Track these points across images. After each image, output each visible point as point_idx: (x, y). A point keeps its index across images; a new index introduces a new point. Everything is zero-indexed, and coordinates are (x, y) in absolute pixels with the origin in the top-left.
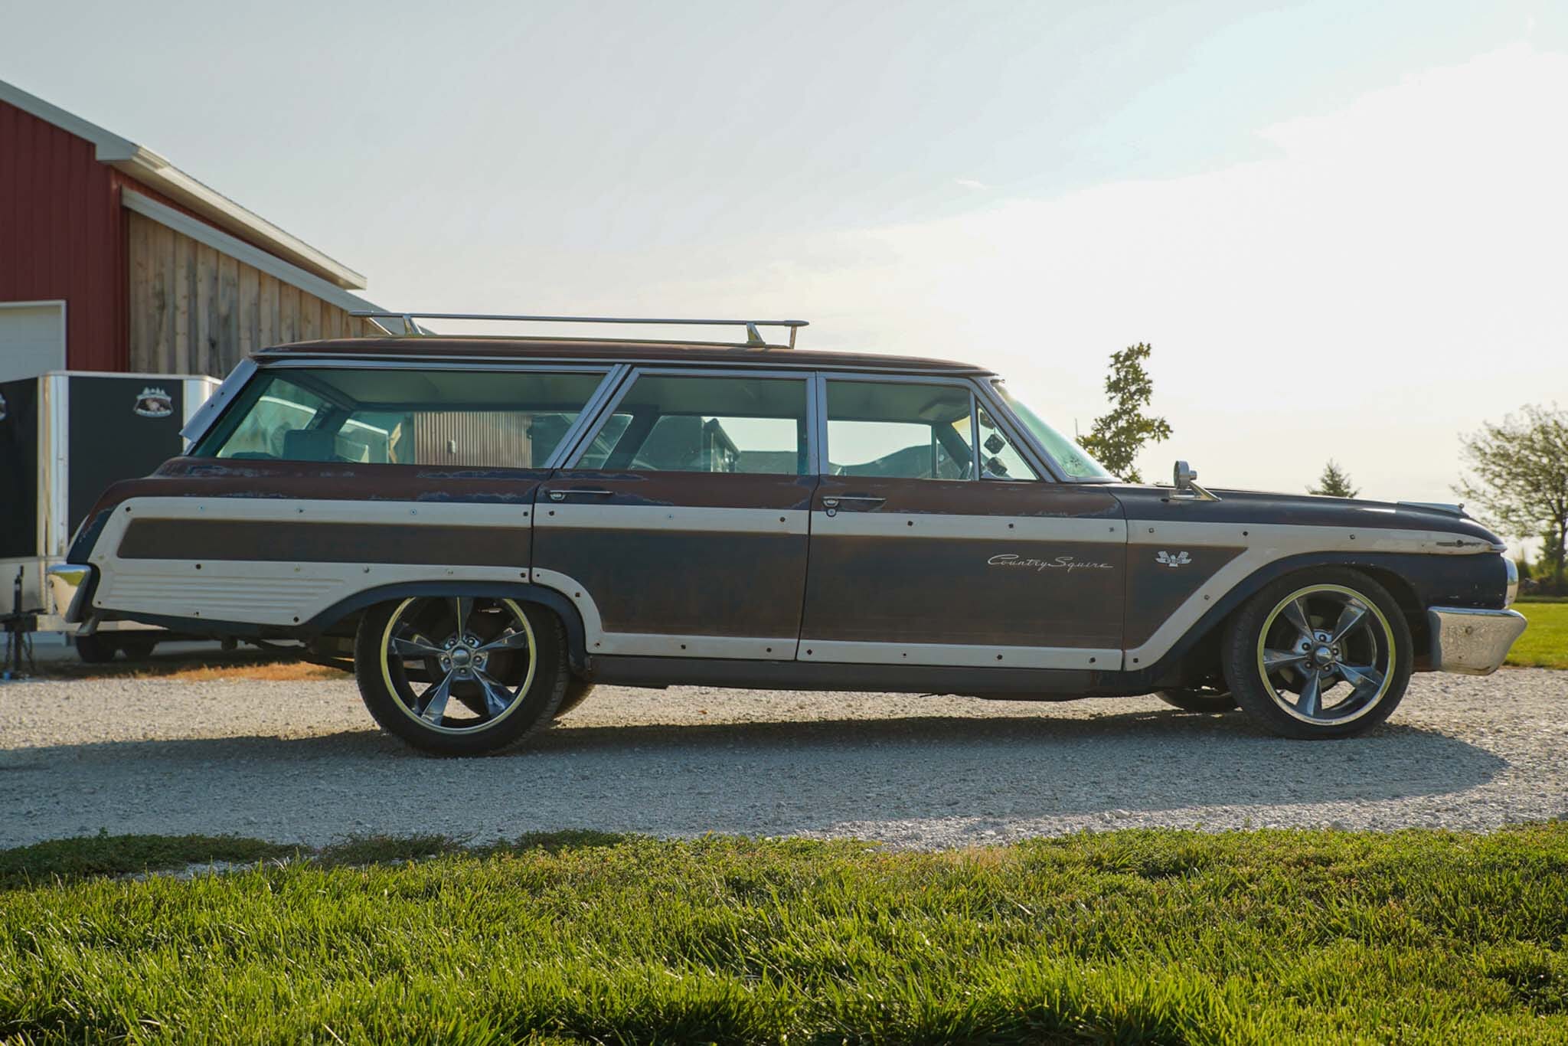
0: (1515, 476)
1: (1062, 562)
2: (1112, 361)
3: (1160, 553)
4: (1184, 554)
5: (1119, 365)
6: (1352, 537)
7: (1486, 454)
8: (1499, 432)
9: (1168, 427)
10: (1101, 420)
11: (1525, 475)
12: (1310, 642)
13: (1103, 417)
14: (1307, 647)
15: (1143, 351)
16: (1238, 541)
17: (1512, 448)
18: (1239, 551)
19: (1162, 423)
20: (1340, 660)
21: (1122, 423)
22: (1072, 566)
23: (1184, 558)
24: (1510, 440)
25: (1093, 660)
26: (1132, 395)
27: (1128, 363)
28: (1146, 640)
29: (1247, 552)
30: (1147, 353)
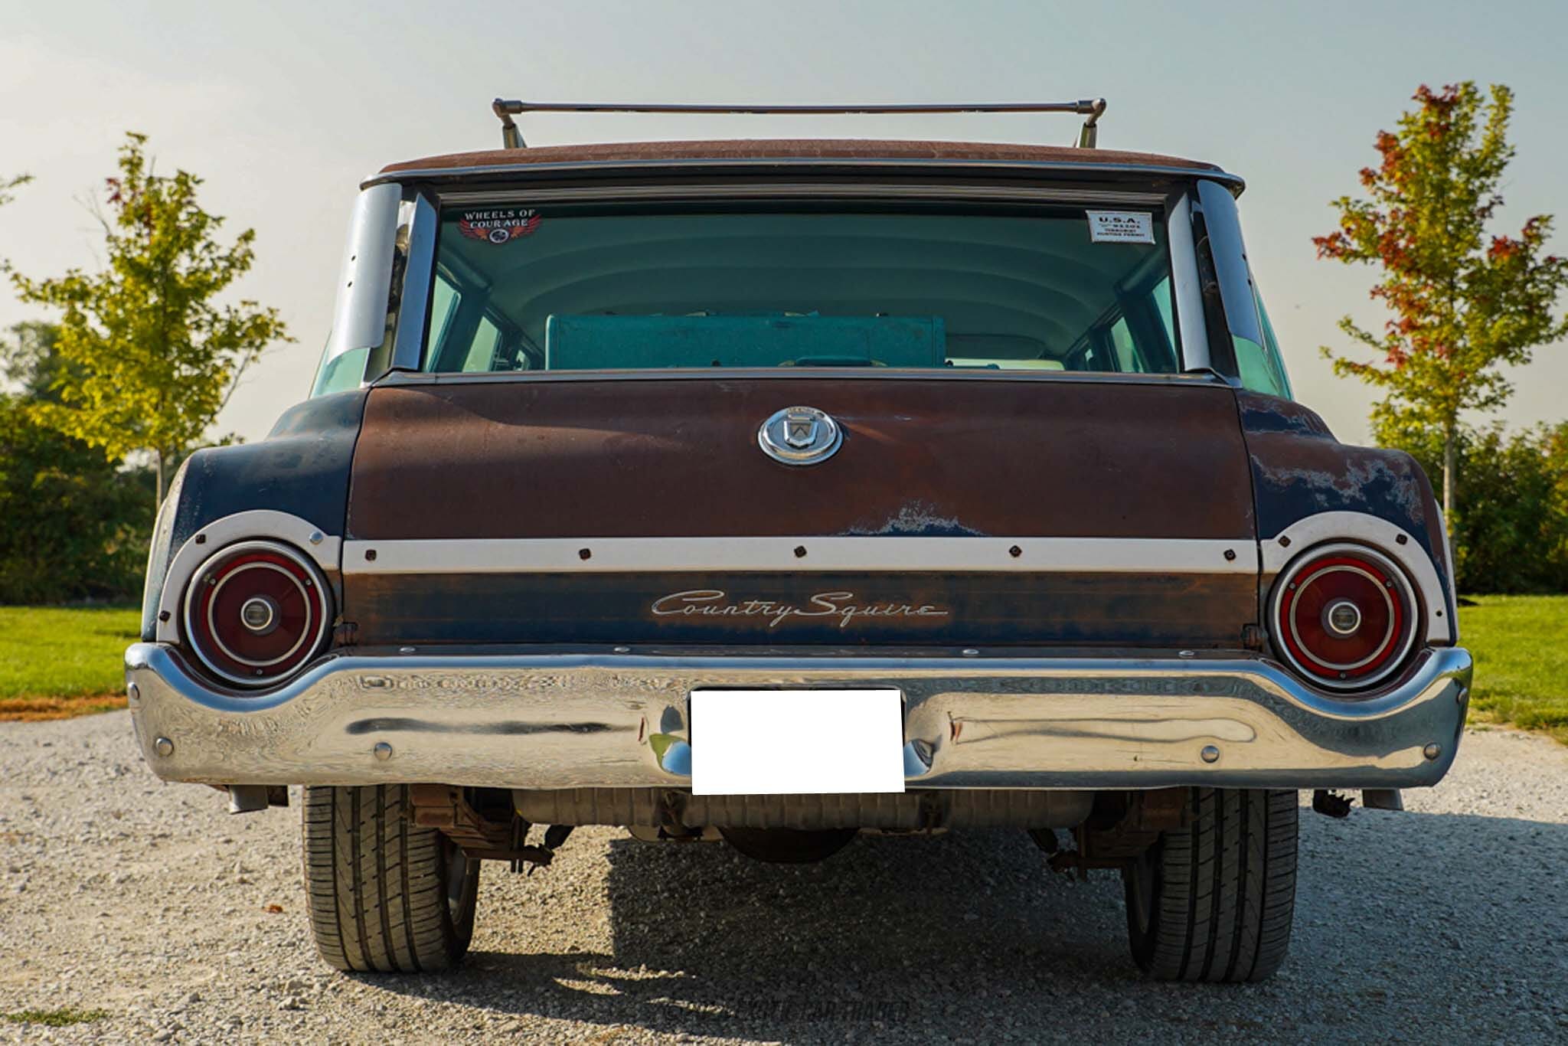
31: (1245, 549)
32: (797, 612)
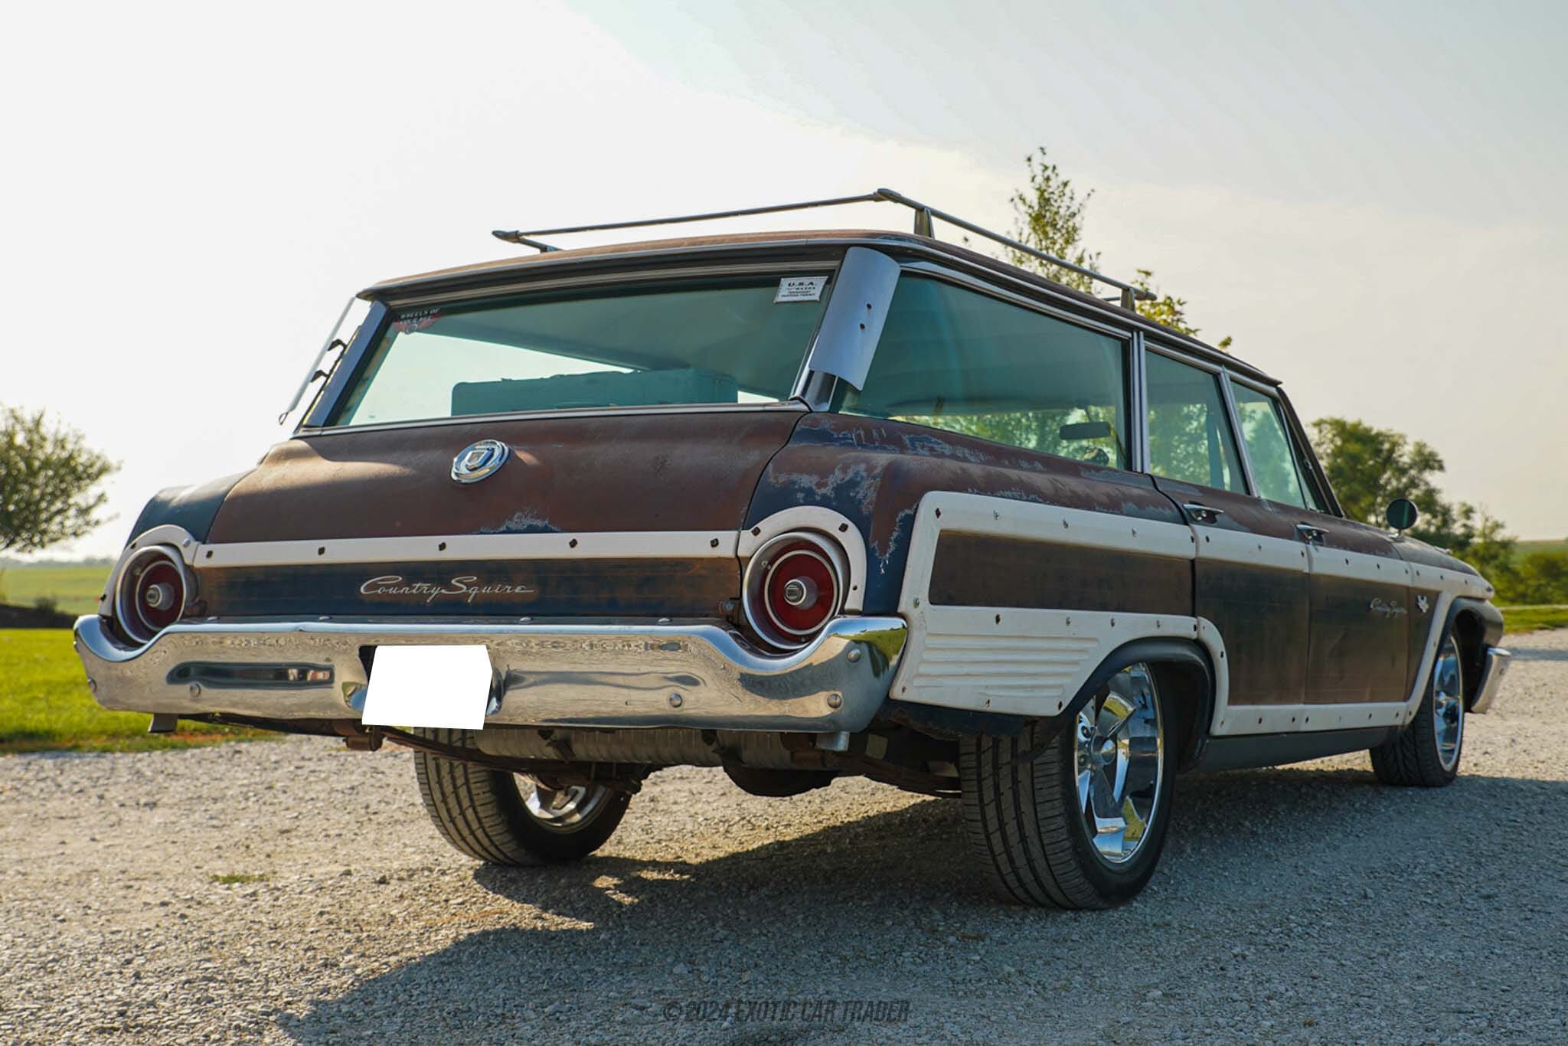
31: (727, 538)
32: (443, 591)
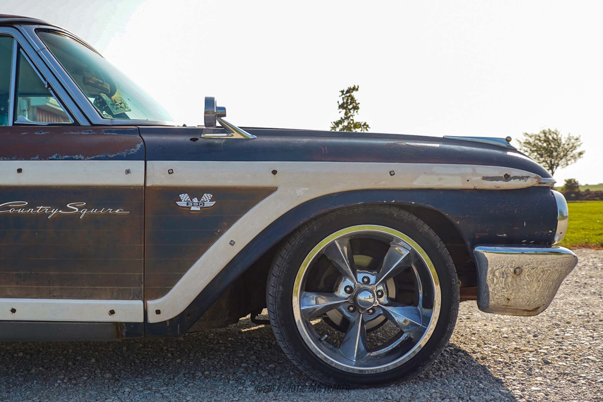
0: (533, 151)
1: (73, 208)
2: (341, 93)
3: (182, 196)
4: (207, 197)
5: (344, 96)
6: (392, 174)
7: (521, 143)
8: (526, 134)
9: (368, 126)
10: (334, 122)
11: (536, 151)
12: (352, 284)
13: (335, 121)
14: (349, 290)
15: (355, 89)
16: (267, 181)
17: (532, 140)
18: (268, 191)
19: (365, 124)
20: (387, 302)
21: (346, 124)
22: (84, 212)
23: (208, 201)
24: (531, 137)
25: (112, 312)
26: (350, 110)
27: (348, 95)
28: (170, 289)
29: (277, 192)
30: (357, 90)
